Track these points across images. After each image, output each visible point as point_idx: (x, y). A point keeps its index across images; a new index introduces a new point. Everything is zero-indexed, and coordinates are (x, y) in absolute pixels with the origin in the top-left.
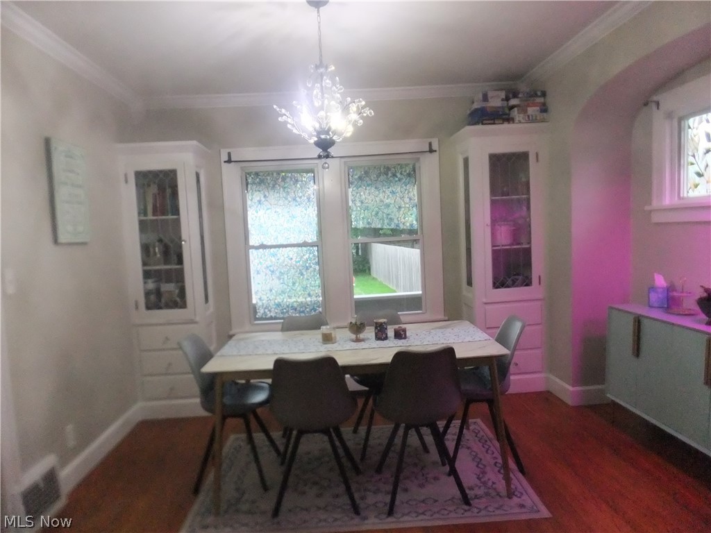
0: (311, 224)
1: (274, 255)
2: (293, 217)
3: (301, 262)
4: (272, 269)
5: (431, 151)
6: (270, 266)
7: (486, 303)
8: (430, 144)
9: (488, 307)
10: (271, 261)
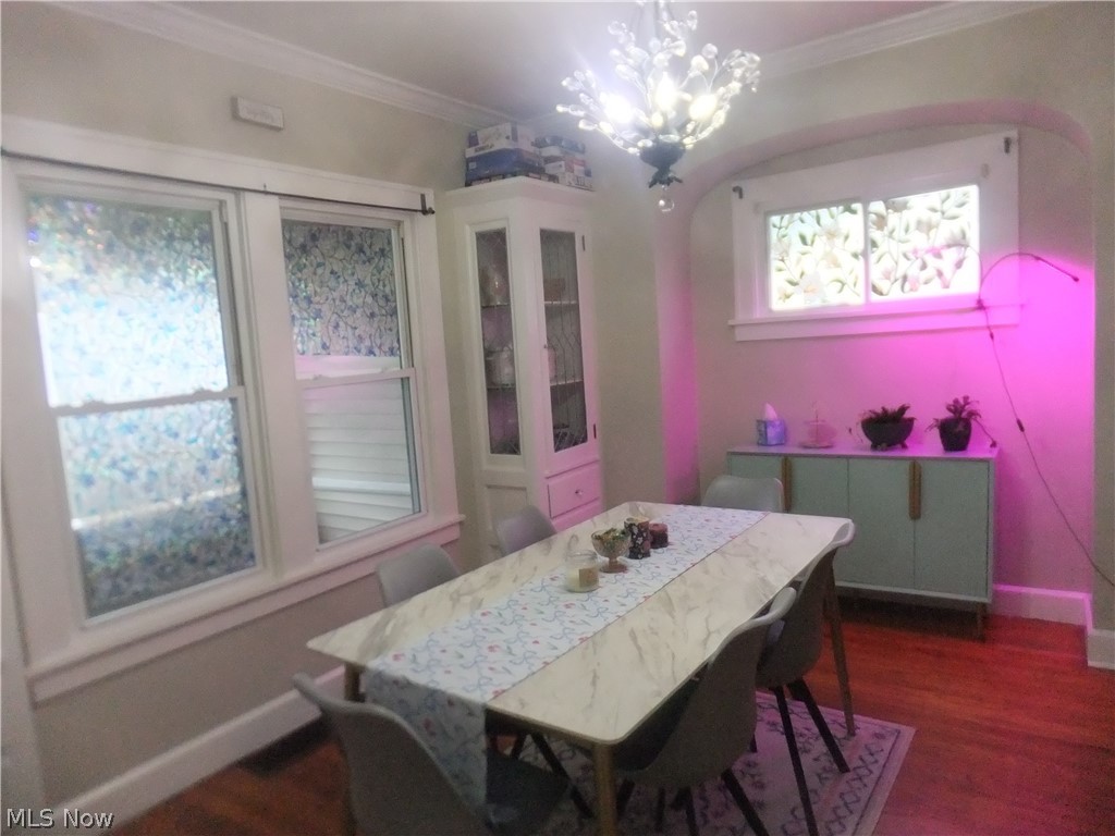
0: (210, 347)
1: (130, 428)
2: (167, 328)
3: (201, 441)
4: (126, 465)
5: (425, 211)
6: (124, 459)
7: (548, 478)
8: (423, 197)
9: (552, 483)
10: (125, 447)
